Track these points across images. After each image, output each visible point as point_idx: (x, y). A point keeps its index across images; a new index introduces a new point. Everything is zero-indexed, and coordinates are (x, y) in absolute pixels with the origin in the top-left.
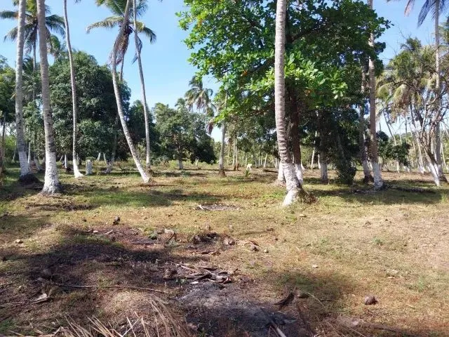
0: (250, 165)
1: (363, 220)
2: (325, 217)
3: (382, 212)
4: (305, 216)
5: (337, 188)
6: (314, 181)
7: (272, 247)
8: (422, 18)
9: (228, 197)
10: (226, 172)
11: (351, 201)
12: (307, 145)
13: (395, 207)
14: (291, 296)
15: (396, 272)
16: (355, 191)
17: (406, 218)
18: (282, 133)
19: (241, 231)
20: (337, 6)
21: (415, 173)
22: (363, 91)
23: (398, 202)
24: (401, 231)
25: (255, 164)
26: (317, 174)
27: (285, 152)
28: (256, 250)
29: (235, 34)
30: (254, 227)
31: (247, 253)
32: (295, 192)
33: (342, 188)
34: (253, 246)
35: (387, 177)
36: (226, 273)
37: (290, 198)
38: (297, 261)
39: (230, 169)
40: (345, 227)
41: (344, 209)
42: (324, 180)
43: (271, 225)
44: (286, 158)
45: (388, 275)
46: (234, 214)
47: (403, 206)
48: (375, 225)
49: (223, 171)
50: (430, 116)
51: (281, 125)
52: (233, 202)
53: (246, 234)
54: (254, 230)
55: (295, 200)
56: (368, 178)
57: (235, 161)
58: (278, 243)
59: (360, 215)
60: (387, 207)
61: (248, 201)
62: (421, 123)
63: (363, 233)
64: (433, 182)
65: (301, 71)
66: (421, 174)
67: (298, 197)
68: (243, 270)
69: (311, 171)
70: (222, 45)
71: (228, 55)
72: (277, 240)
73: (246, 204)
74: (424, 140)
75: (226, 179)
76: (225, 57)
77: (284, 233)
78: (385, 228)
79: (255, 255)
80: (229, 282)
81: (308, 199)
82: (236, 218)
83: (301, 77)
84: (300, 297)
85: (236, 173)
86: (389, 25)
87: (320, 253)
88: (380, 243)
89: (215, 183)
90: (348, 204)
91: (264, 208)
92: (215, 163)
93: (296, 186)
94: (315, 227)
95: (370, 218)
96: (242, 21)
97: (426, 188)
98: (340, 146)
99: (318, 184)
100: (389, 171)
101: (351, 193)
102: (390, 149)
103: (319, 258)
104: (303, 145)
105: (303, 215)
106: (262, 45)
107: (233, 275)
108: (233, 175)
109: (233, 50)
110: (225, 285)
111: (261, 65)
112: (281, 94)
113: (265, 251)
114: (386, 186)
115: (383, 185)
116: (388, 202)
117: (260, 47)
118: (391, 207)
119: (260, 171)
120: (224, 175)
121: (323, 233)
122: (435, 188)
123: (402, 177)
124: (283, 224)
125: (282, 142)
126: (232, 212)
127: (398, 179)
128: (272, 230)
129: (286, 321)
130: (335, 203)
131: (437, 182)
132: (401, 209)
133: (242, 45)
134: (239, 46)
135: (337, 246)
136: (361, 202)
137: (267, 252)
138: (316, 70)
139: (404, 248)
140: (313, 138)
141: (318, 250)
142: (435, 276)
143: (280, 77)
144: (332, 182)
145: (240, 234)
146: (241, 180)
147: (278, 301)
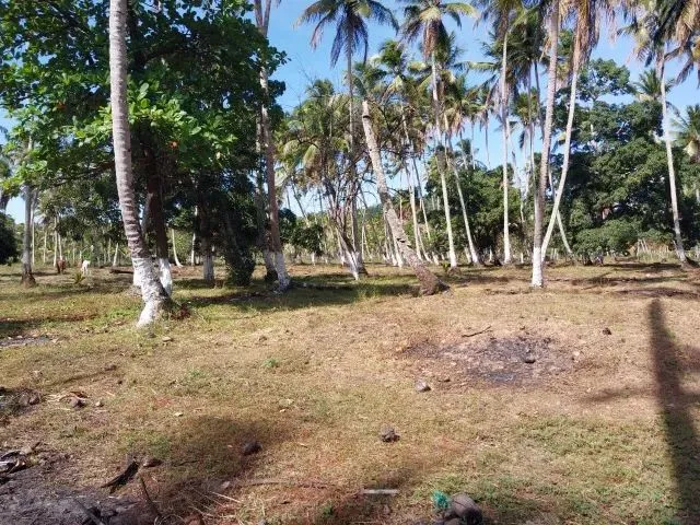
0: (86, 263)
1: (257, 335)
2: (203, 337)
3: (285, 320)
4: (172, 340)
5: (229, 291)
6: (194, 284)
7: (111, 396)
8: (335, 55)
9: (36, 322)
10: (37, 279)
11: (245, 310)
12: (180, 228)
13: (301, 313)
14: (133, 468)
15: (290, 401)
16: (254, 295)
17: (312, 325)
18: (130, 208)
19: (56, 377)
20: (211, 18)
21: (333, 265)
22: (258, 149)
23: (307, 305)
24: (303, 344)
25: (97, 261)
26: (200, 274)
27: (135, 239)
28: (80, 405)
29: (40, 36)
30: (82, 367)
31: (63, 413)
32: (157, 302)
33: (236, 291)
34: (75, 399)
35: (300, 272)
36: (15, 454)
37: (149, 313)
38: (149, 411)
39: (49, 272)
40: (232, 348)
41: (232, 323)
42: (210, 282)
43: (114, 360)
44: (139, 250)
45: (281, 408)
46: (48, 350)
47: (312, 310)
48: (273, 341)
49: (30, 276)
50: (343, 189)
51: (128, 196)
52: (46, 329)
53: (66, 382)
54: (82, 373)
55: (157, 316)
56: (271, 275)
57: (58, 258)
58: (122, 388)
59: (254, 328)
60: (291, 313)
61: (76, 326)
62: (334, 197)
63: (255, 355)
64: (351, 275)
65: (160, 111)
66: (341, 266)
67: (161, 311)
68: (53, 442)
69: (191, 269)
70: (13, 51)
71: (27, 70)
72: (120, 383)
73: (69, 330)
74: (338, 220)
75: (37, 290)
76: (21, 72)
77: (135, 370)
78: (285, 342)
79: (78, 414)
80: (21, 468)
81: (178, 313)
82: (48, 357)
83: (161, 121)
84: (148, 466)
85: (61, 278)
86: (285, 59)
87: (189, 392)
88: (275, 365)
89: (13, 298)
90: (241, 315)
91: (105, 334)
92: (16, 261)
93: (157, 294)
94: (185, 354)
95: (266, 332)
96: (51, 14)
97: (343, 283)
98: (230, 229)
99: (201, 287)
100: (303, 264)
101: (247, 299)
102: (298, 234)
103: (186, 400)
104: (175, 227)
105: (167, 338)
106: (91, 62)
107: (30, 454)
108: (54, 283)
109: (36, 62)
110: (12, 475)
111: (91, 94)
112: (125, 146)
113: (98, 404)
114: (295, 284)
115: (291, 282)
116: (294, 307)
117: (87, 63)
118: (297, 312)
119: (106, 274)
120: (33, 283)
121: (196, 362)
122: (353, 283)
123: (319, 271)
124: (133, 356)
125: (131, 222)
126: (43, 348)
127: (311, 274)
128: (114, 368)
129: (119, 509)
130: (221, 315)
131: (356, 275)
132: (308, 315)
133: (55, 56)
134: (50, 57)
135: (214, 379)
136: (258, 309)
137: (101, 406)
138: (183, 113)
139: (304, 367)
140: (190, 218)
141: (185, 389)
142: (337, 397)
143: (121, 117)
144: (220, 284)
145: (54, 384)
146: (66, 291)
147: (109, 479)
